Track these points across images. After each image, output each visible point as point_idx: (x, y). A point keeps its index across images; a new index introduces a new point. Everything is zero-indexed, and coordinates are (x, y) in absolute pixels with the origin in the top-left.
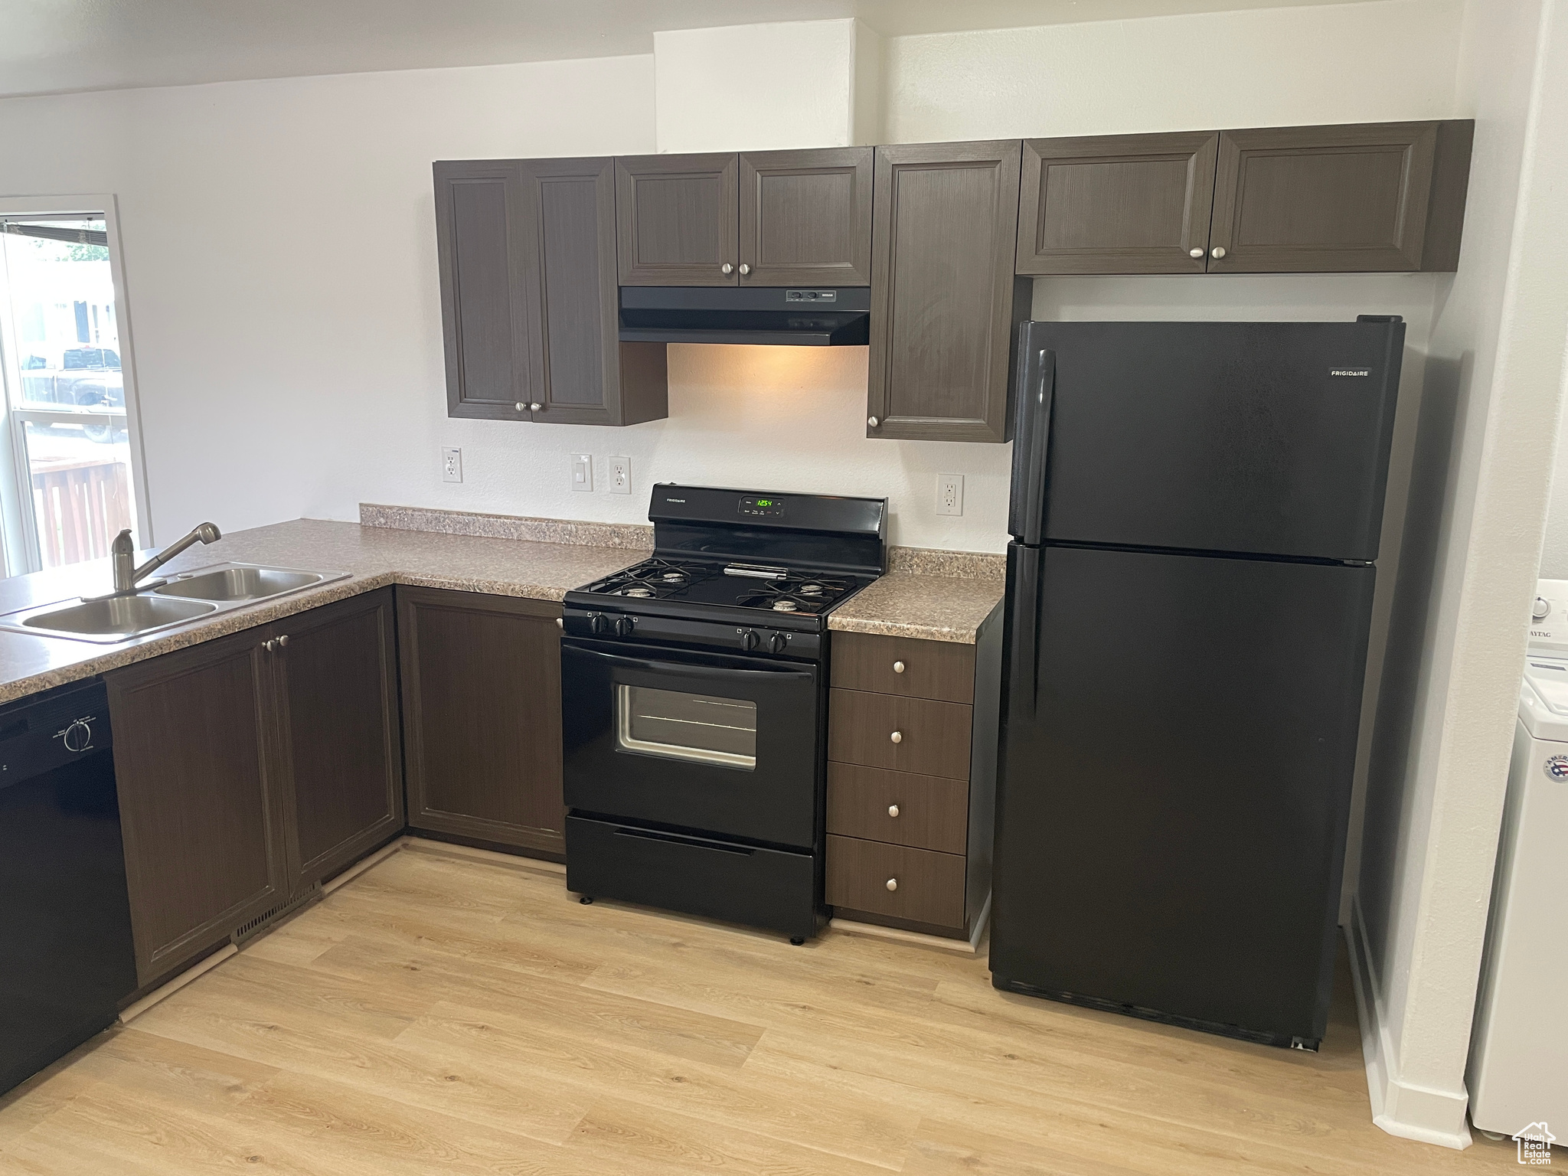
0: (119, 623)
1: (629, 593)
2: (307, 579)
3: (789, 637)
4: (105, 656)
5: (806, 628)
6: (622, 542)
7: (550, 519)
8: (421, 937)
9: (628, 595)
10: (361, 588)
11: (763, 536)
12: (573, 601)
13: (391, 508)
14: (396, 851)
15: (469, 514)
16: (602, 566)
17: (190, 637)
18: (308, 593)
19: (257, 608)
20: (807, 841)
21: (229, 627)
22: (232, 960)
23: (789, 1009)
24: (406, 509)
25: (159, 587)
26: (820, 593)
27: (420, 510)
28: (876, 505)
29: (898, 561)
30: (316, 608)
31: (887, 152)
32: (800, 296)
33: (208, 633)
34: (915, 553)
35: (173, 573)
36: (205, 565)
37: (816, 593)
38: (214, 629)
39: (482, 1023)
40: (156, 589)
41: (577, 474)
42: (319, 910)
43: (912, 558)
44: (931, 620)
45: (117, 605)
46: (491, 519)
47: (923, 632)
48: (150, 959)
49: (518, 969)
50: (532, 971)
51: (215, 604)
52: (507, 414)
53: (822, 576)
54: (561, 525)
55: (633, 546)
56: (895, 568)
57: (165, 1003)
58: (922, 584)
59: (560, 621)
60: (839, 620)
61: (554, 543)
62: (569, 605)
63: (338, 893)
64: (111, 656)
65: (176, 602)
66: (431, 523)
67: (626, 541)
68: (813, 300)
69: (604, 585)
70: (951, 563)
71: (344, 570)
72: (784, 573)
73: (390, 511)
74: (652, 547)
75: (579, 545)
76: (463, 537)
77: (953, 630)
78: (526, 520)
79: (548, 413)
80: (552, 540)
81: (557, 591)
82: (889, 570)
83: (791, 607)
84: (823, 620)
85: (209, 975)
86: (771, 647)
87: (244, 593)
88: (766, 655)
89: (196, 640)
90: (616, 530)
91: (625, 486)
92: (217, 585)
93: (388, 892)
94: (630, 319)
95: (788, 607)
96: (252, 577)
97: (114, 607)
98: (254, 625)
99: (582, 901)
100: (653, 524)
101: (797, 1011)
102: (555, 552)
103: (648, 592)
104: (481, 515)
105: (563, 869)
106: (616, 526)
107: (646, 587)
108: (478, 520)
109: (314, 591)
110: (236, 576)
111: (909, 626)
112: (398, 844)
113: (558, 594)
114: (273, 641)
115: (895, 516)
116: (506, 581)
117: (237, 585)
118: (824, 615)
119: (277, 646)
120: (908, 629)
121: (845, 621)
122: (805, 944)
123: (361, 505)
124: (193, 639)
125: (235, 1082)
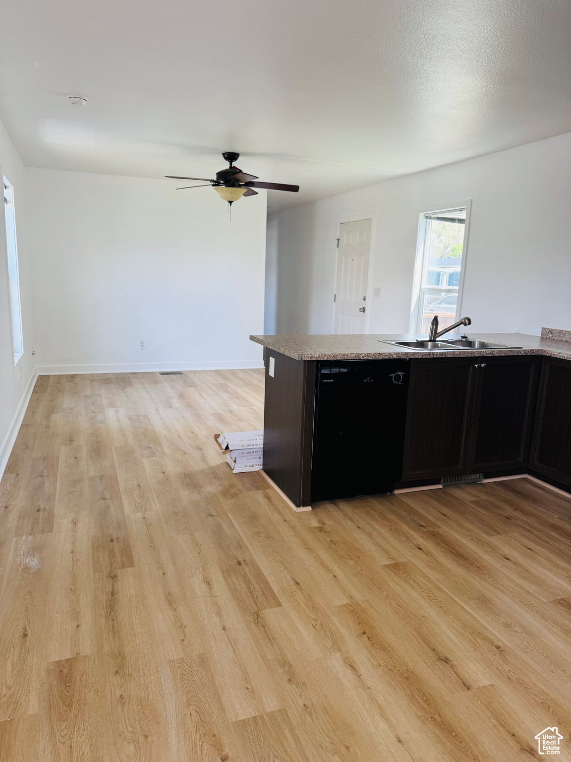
0: (426, 347)
4: (413, 353)
8: (517, 510)
10: (525, 352)
13: (555, 330)
14: (521, 478)
18: (500, 350)
19: (476, 350)
21: (462, 354)
22: (439, 490)
24: (562, 331)
30: (502, 356)
38: (456, 353)
39: (530, 547)
40: (443, 342)
42: (479, 487)
45: (428, 343)
51: (462, 348)
57: (410, 493)
63: (489, 484)
64: (415, 353)
65: (448, 345)
73: (555, 332)
85: (429, 491)
96: (482, 343)
109: (503, 350)
112: (523, 476)
114: (479, 365)
119: (480, 367)
123: (543, 328)
124: (447, 355)
125: (424, 524)
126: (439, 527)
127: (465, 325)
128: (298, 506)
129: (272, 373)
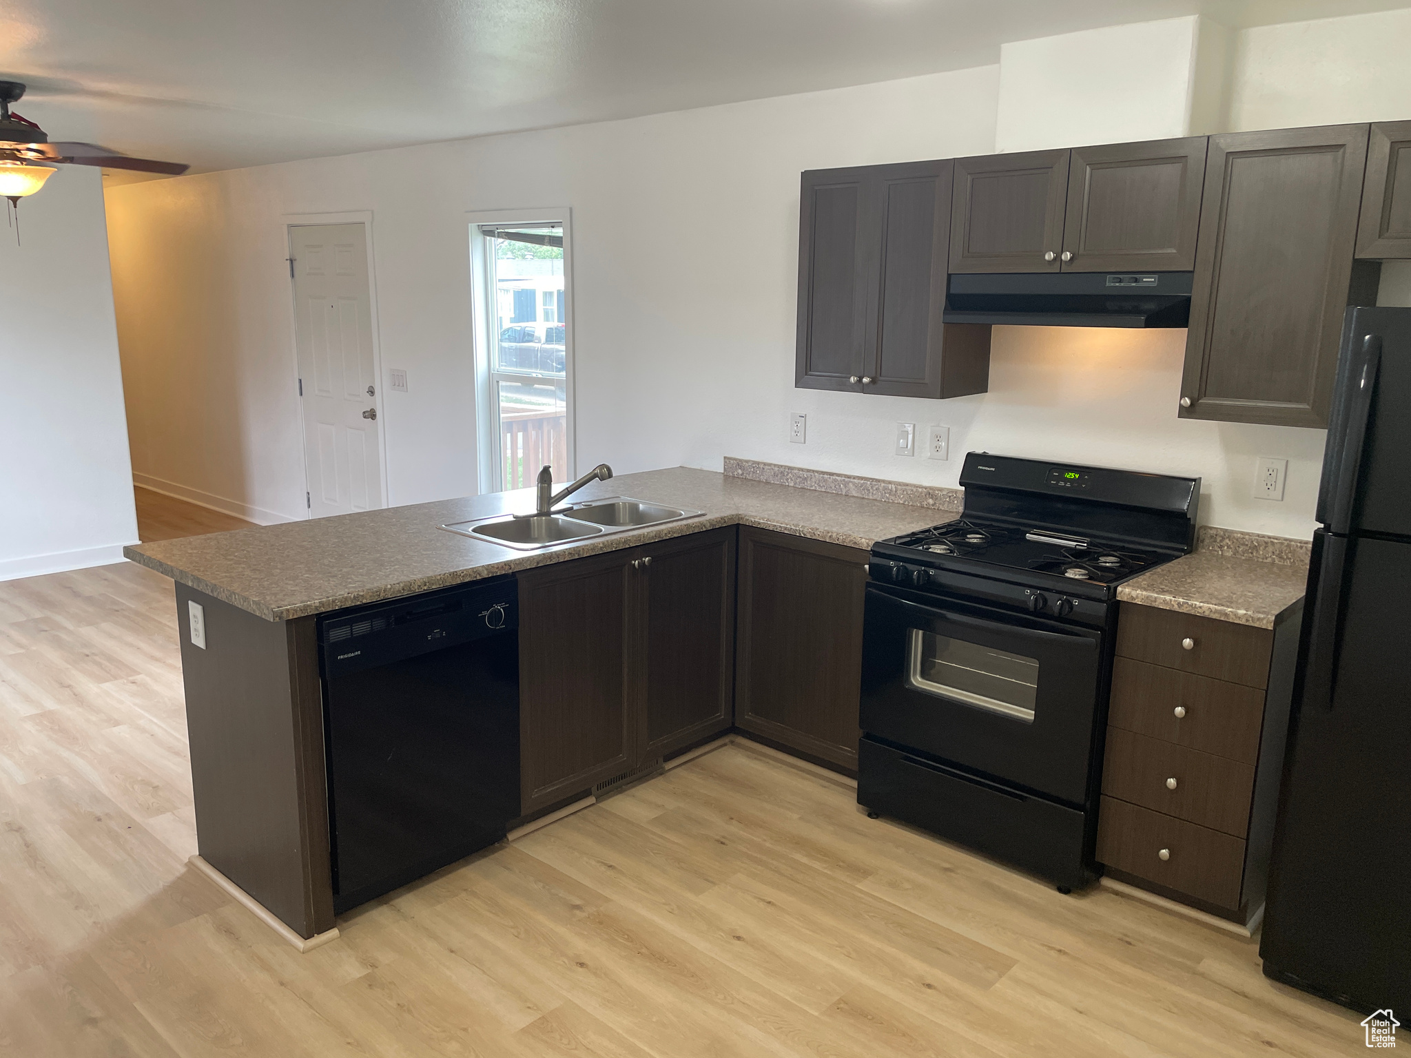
0: (536, 536)
1: (930, 548)
2: (672, 514)
3: (1076, 602)
4: (519, 559)
5: (1093, 596)
6: (935, 503)
7: (874, 479)
8: (732, 819)
9: (930, 550)
10: (711, 525)
11: (1073, 507)
12: (880, 550)
13: (747, 461)
14: (725, 745)
15: (808, 471)
16: (912, 523)
17: (580, 551)
18: (670, 525)
19: (631, 533)
20: (1079, 797)
21: (609, 546)
22: (591, 808)
23: (1045, 949)
24: (758, 463)
25: (566, 512)
26: (1118, 565)
27: (770, 465)
28: (1186, 485)
29: (1207, 541)
30: (675, 538)
31: (1222, 141)
32: (1120, 281)
33: (593, 549)
34: (1227, 534)
35: (579, 501)
36: (603, 498)
37: (1114, 565)
38: (597, 546)
39: (769, 900)
40: (565, 513)
41: (901, 441)
42: (658, 782)
43: (1223, 539)
44: (1227, 601)
45: (536, 522)
46: (826, 476)
47: (1216, 611)
48: (532, 795)
49: (805, 860)
50: (817, 865)
51: (604, 529)
52: (843, 386)
53: (1123, 549)
54: (883, 485)
55: (945, 507)
56: (1203, 548)
57: (539, 832)
58: (1229, 566)
59: (867, 567)
60: (1128, 591)
61: (876, 500)
62: (875, 553)
63: (675, 771)
64: (523, 559)
65: (576, 524)
66: (777, 476)
67: (939, 502)
68: (1134, 284)
69: (909, 539)
70: (1266, 547)
71: (701, 509)
72: (1084, 543)
73: (747, 465)
74: (961, 509)
75: (897, 503)
76: (801, 490)
77: (1249, 613)
78: (854, 478)
79: (878, 386)
80: (875, 497)
81: (867, 541)
82: (1197, 549)
83: (1083, 575)
84: (1112, 590)
85: (572, 817)
86: (1056, 610)
87: (627, 521)
88: (1051, 617)
89: (583, 554)
90: (931, 492)
91: (943, 452)
92: (607, 514)
93: (713, 777)
94: (956, 303)
95: (1080, 575)
96: (634, 508)
97: (534, 523)
98: (627, 546)
99: (870, 815)
100: (963, 488)
101: (1053, 953)
102: (874, 507)
103: (948, 549)
104: (817, 472)
105: (854, 784)
106: (931, 488)
107: (946, 545)
108: (815, 476)
109: (675, 524)
110: (623, 508)
111: (1202, 604)
112: (726, 740)
113: (868, 544)
114: (640, 561)
115: (1208, 498)
116: (826, 529)
117: (623, 515)
118: (1113, 585)
119: (642, 565)
120: (1200, 607)
121: (1134, 593)
122: (1071, 894)
123: (725, 458)
124: (581, 553)
125: (578, 902)
126: (607, 900)
127: (602, 479)
128: (307, 936)
129: (198, 640)
